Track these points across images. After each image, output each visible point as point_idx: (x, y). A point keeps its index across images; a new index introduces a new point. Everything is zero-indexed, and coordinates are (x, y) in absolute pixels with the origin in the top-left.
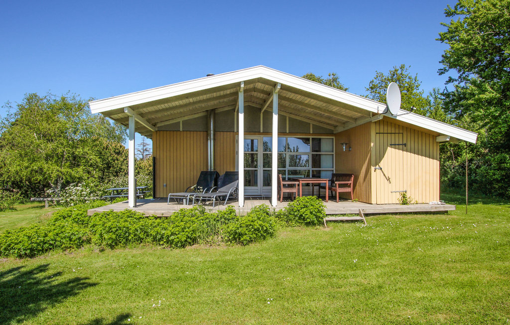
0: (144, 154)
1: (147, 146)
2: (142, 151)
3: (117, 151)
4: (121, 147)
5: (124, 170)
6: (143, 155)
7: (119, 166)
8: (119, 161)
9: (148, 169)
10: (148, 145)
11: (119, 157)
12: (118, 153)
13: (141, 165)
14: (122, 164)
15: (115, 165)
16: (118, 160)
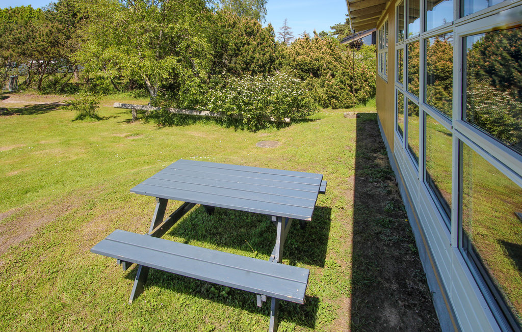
0: (286, 37)
1: (289, 30)
2: (284, 34)
3: (249, 30)
4: (255, 24)
5: (258, 60)
6: (284, 38)
7: (250, 53)
8: (251, 46)
9: (294, 60)
10: (289, 28)
11: (251, 40)
12: (250, 34)
13: (285, 52)
14: (254, 51)
15: (244, 51)
16: (249, 44)
